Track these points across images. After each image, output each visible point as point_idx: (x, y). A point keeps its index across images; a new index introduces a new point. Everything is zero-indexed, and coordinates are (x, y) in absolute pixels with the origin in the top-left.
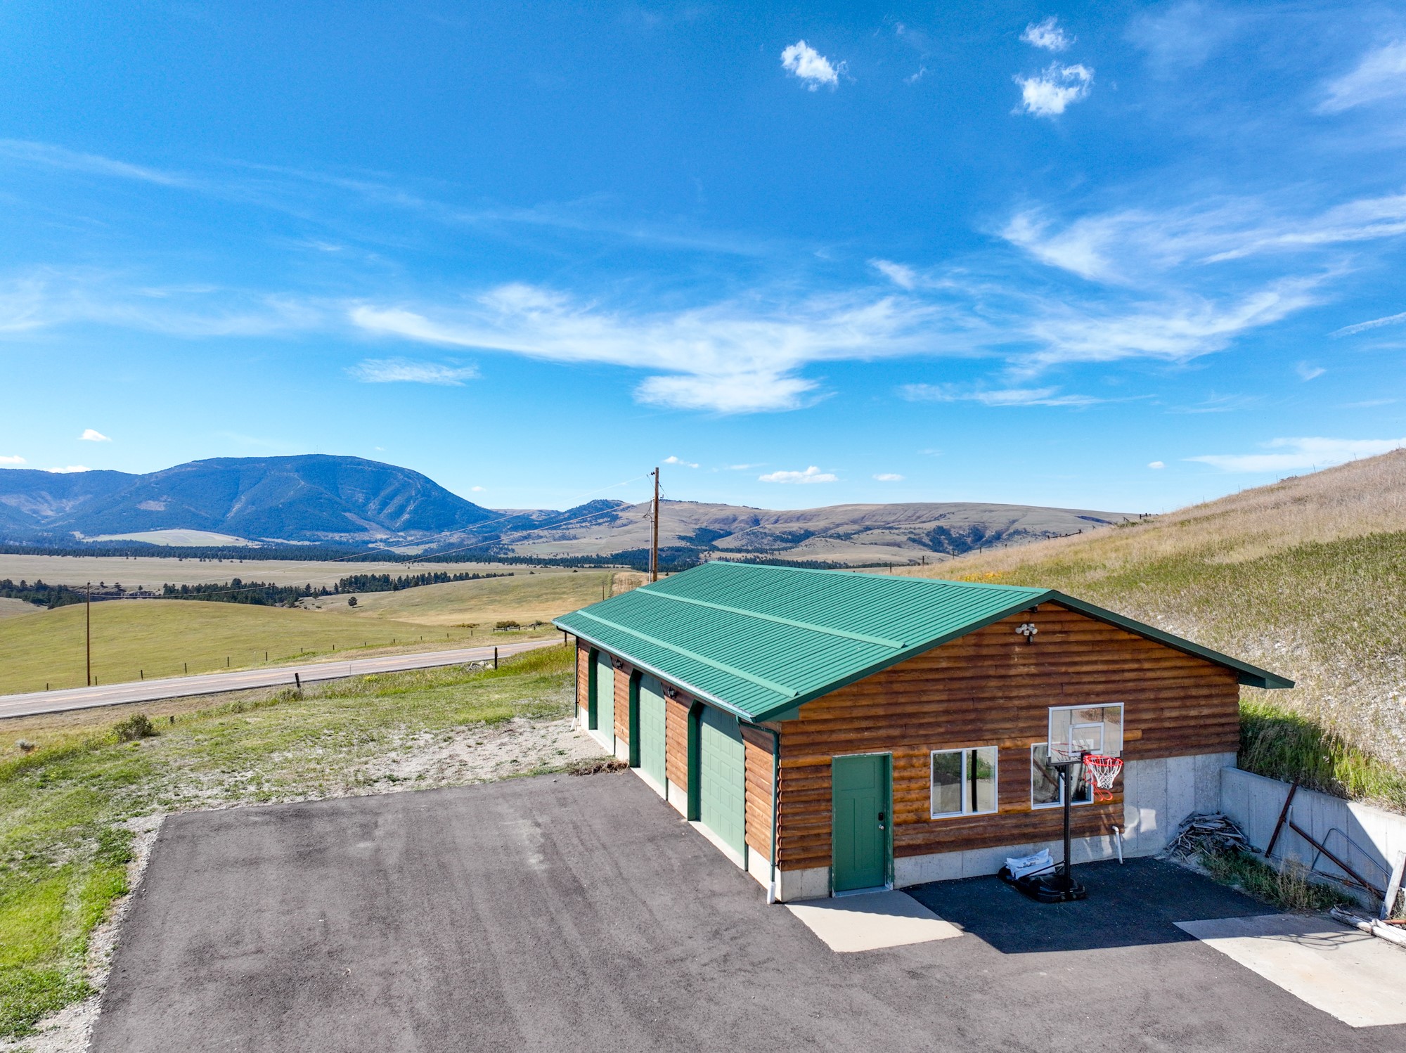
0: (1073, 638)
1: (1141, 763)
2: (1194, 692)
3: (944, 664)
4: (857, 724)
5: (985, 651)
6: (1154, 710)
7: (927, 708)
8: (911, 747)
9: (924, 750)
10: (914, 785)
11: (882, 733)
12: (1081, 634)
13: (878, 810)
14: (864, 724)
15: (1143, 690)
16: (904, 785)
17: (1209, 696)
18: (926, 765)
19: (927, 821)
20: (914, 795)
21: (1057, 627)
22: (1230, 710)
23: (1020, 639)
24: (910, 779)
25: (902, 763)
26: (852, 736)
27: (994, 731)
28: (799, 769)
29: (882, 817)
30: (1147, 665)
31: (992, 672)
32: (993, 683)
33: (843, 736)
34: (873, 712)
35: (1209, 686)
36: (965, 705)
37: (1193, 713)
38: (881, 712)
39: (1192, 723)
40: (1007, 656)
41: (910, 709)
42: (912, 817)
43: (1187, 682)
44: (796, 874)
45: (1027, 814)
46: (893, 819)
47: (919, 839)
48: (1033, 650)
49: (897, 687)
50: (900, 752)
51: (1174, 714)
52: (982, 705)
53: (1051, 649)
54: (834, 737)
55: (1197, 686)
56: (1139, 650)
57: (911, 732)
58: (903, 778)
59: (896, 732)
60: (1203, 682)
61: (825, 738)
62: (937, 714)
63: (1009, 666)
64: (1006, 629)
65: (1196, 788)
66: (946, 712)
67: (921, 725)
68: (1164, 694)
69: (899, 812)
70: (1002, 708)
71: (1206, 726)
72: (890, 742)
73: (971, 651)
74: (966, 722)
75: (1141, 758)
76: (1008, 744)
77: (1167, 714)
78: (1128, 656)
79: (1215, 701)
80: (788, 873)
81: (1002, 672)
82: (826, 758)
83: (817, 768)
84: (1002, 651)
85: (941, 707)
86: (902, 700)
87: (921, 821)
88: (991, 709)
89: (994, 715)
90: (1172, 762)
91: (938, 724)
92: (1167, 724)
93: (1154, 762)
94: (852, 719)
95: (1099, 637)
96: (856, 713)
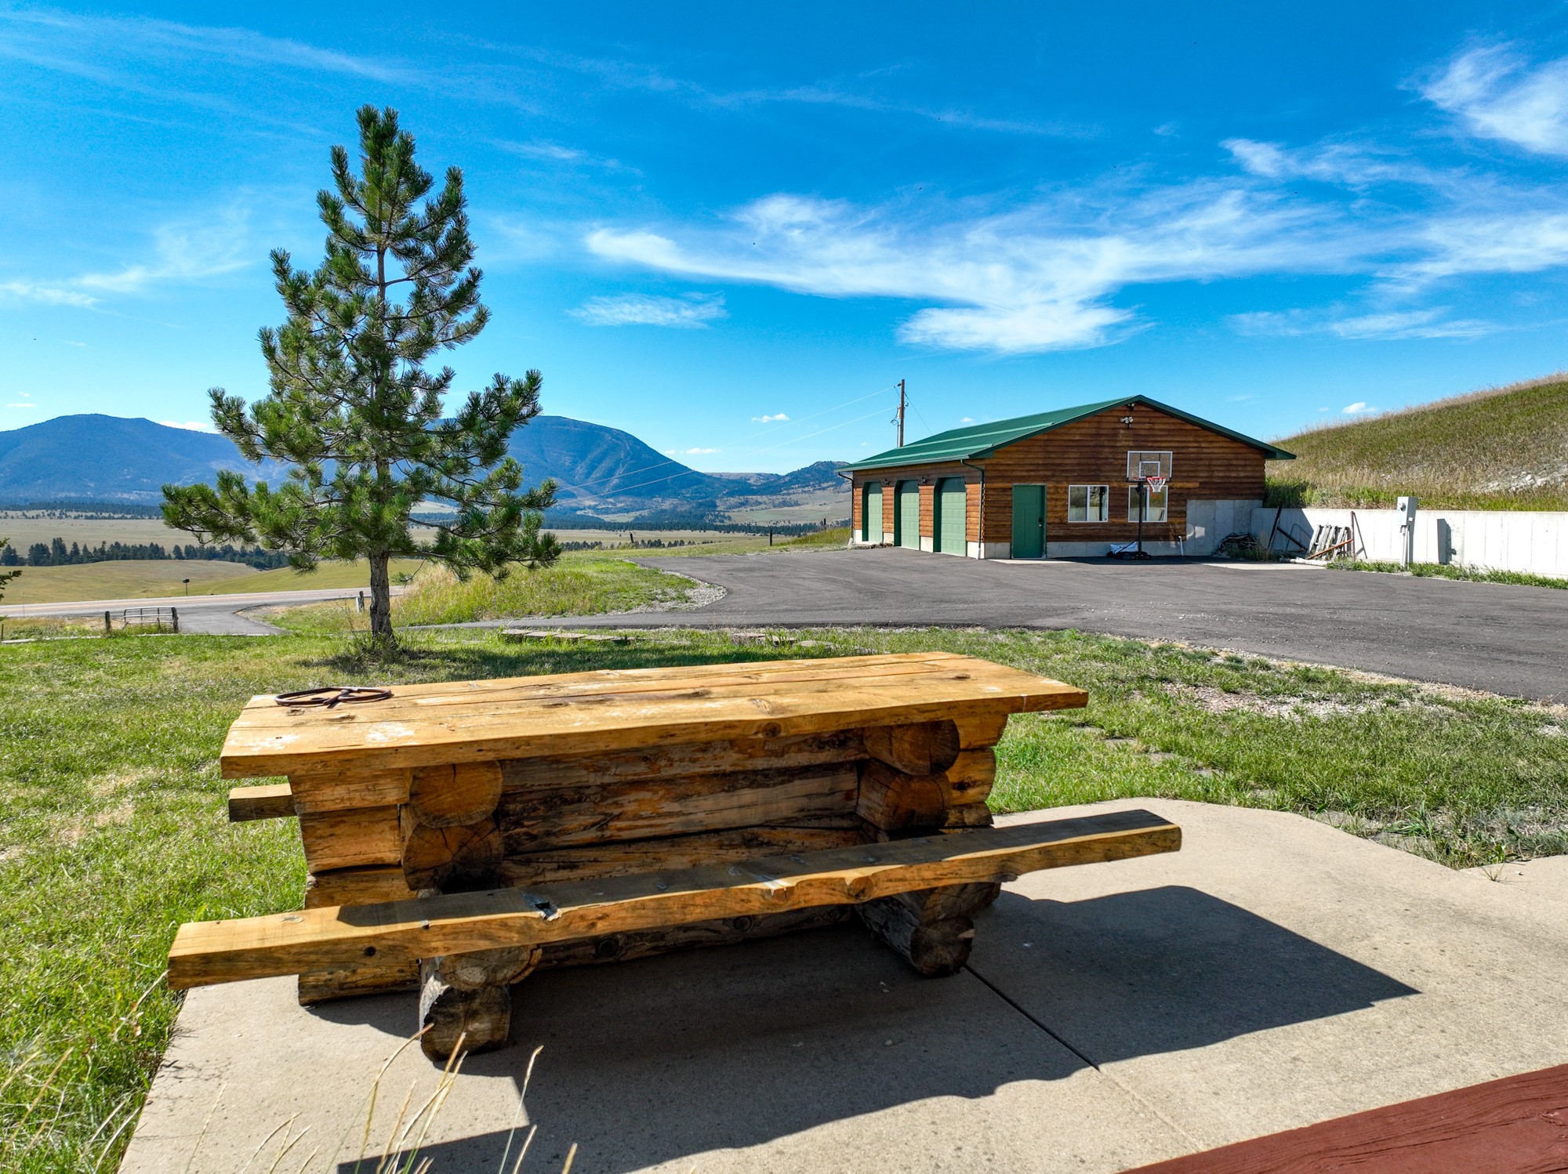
0: (1156, 427)
1: (1199, 502)
2: (1234, 462)
3: (1077, 438)
4: (1026, 468)
5: (1102, 432)
6: (1208, 471)
7: (1067, 461)
8: (1058, 482)
9: (1065, 484)
10: (1059, 503)
11: (1041, 473)
12: (1162, 424)
13: (1039, 516)
14: (1031, 468)
15: (1201, 459)
16: (1053, 503)
17: (1245, 466)
18: (1066, 493)
19: (1066, 524)
20: (1058, 509)
21: (1147, 420)
22: (1258, 474)
23: (1123, 426)
24: (1057, 500)
25: (1052, 491)
26: (1024, 474)
27: (1107, 477)
28: (994, 489)
29: (1041, 520)
30: (1203, 445)
31: (1106, 444)
32: (1107, 450)
33: (1019, 474)
34: (1036, 462)
35: (1245, 459)
36: (1089, 461)
37: (1233, 474)
38: (1041, 462)
39: (1233, 480)
40: (1116, 435)
41: (1057, 461)
42: (1057, 521)
43: (1230, 456)
44: (992, 545)
45: (1125, 525)
46: (1046, 520)
47: (1061, 533)
48: (1131, 432)
49: (1049, 449)
50: (1050, 485)
51: (1221, 474)
52: (1099, 462)
53: (1143, 432)
54: (1014, 474)
55: (1237, 459)
56: (1199, 436)
57: (1058, 474)
58: (1052, 499)
59: (1049, 473)
60: (1240, 456)
61: (1009, 474)
62: (1072, 465)
63: (1117, 441)
64: (1115, 419)
65: (1234, 519)
66: (1079, 464)
67: (1063, 471)
68: (1214, 463)
69: (1050, 517)
70: (1111, 464)
71: (1241, 483)
72: (1045, 478)
73: (1094, 431)
74: (1089, 470)
75: (1198, 499)
76: (1115, 485)
77: (1216, 474)
78: (1191, 439)
79: (1249, 469)
80: (988, 544)
81: (1112, 444)
82: (1009, 485)
83: (1004, 490)
84: (1112, 432)
85: (1076, 461)
86: (1053, 456)
87: (1063, 523)
88: (1106, 464)
89: (1107, 467)
90: (1218, 502)
91: (1074, 471)
92: (1216, 480)
93: (1207, 502)
94: (1024, 465)
95: (1173, 427)
96: (1026, 461)
